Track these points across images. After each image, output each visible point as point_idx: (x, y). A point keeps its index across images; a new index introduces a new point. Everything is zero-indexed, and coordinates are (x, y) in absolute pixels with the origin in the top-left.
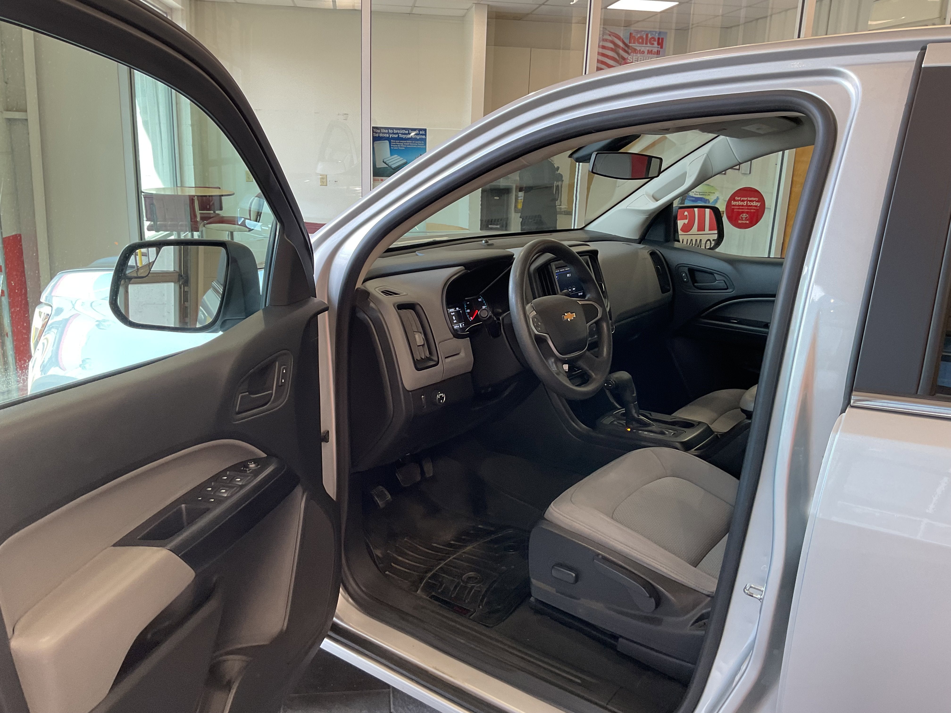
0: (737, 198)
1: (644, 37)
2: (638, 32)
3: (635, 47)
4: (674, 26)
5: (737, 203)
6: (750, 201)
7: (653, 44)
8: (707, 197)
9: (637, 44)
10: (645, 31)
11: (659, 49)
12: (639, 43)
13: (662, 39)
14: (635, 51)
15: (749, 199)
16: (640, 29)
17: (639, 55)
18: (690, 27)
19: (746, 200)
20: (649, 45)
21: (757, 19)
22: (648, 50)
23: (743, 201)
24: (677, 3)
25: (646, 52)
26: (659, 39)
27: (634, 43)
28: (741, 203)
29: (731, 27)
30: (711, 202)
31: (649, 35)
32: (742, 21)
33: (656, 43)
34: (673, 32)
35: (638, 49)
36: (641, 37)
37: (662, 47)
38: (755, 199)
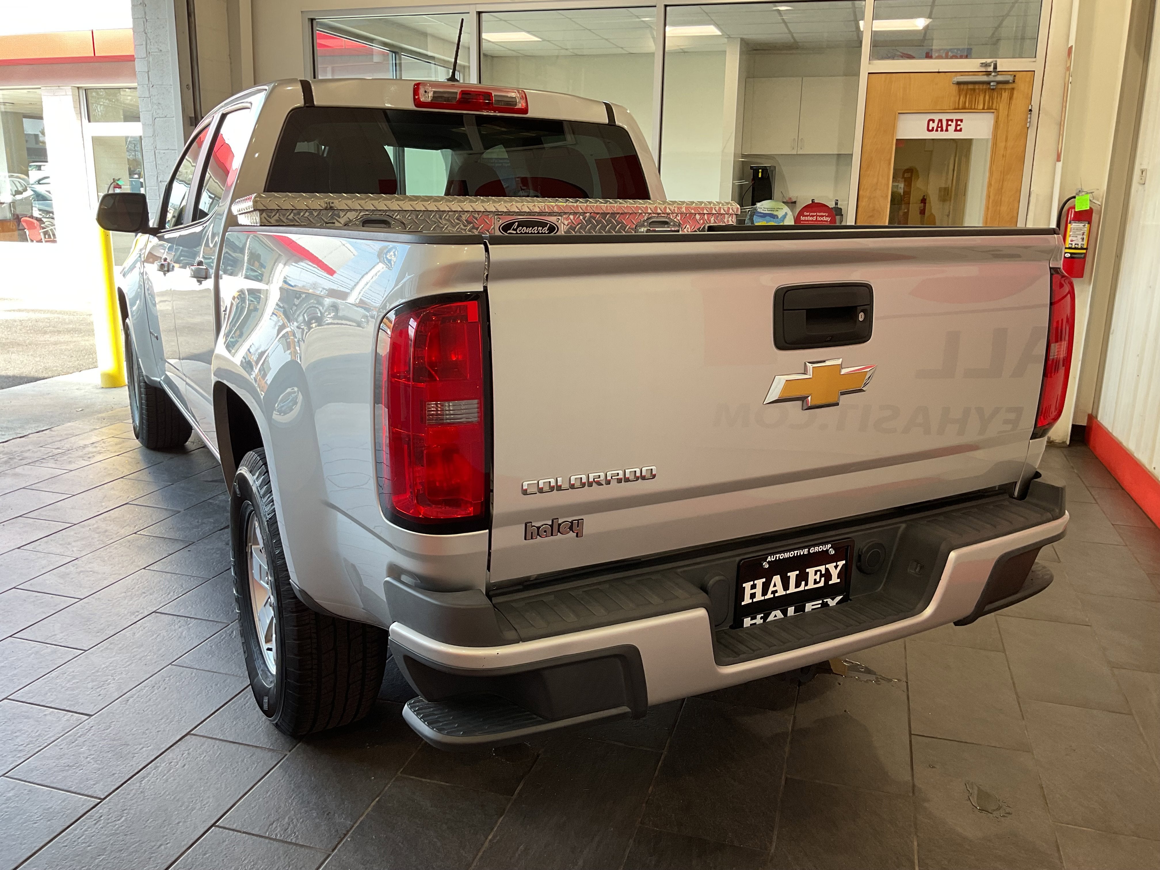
0: (805, 214)
5: (806, 218)
6: (820, 216)
8: (775, 213)
10: (944, 50)
15: (818, 214)
19: (814, 216)
23: (813, 216)
28: (811, 218)
30: (779, 217)
31: (950, 53)
38: (824, 214)
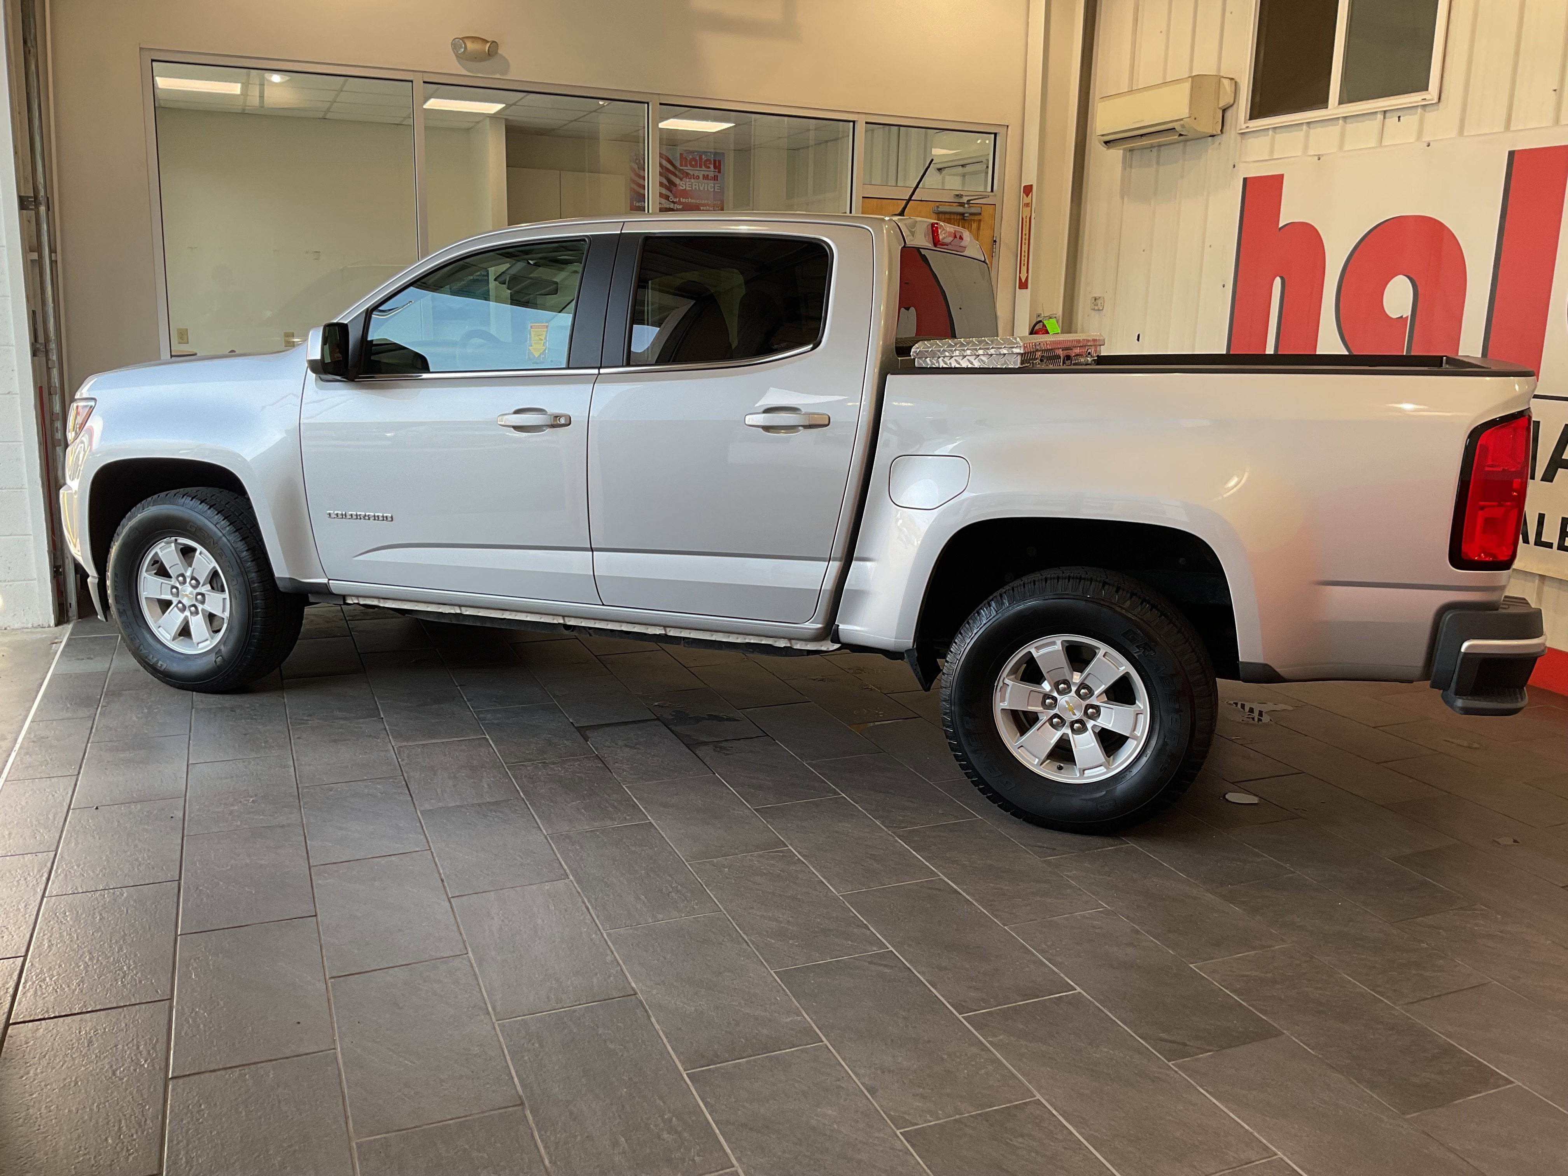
1: (698, 158)
2: (687, 151)
3: (688, 171)
4: (732, 147)
7: (709, 167)
9: (689, 167)
10: (697, 152)
11: (716, 174)
12: (691, 166)
13: (720, 162)
14: (687, 175)
16: (691, 149)
17: (693, 180)
18: (752, 148)
20: (704, 168)
21: (826, 142)
22: (704, 175)
24: (734, 125)
25: (701, 177)
26: (715, 161)
27: (686, 166)
29: (798, 149)
31: (703, 157)
32: (811, 142)
33: (712, 166)
34: (732, 154)
35: (691, 173)
36: (694, 159)
37: (719, 172)
